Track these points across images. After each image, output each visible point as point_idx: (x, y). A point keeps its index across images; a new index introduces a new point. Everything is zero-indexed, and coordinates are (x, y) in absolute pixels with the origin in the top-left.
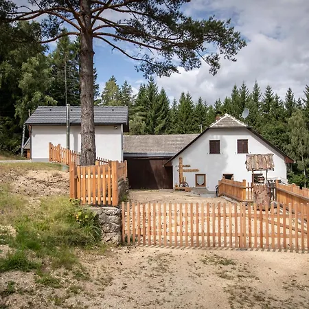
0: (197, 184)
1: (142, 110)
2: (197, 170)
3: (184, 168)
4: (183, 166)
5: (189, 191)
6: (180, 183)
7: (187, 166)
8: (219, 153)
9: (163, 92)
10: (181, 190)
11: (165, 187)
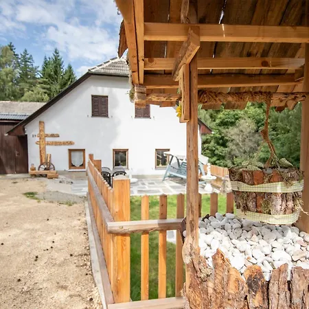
0: (72, 166)
1: (45, 83)
2: (71, 143)
3: (48, 139)
4: (47, 136)
5: (55, 177)
6: (42, 164)
7: (53, 136)
8: (107, 116)
9: (70, 67)
10: (41, 176)
11: (18, 169)
